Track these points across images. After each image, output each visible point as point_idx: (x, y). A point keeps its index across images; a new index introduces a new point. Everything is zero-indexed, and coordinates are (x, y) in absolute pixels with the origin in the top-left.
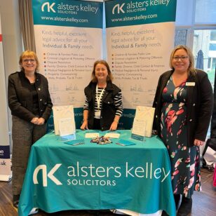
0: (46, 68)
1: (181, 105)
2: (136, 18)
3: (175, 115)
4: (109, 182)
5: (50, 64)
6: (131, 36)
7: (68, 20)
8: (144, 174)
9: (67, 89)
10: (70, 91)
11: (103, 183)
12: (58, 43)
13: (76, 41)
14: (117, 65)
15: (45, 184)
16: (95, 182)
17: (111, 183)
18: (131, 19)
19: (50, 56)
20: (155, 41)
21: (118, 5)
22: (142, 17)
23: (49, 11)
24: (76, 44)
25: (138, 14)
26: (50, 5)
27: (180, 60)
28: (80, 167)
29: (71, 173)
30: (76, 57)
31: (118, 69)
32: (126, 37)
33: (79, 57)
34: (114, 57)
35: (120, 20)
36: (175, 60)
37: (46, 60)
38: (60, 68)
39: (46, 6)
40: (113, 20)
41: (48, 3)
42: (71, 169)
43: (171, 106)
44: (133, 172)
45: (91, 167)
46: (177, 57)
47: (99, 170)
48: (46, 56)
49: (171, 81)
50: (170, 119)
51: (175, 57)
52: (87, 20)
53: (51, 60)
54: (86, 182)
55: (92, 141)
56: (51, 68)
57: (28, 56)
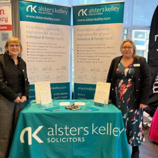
0: (29, 53)
1: (129, 80)
2: (95, 19)
3: (126, 87)
4: (79, 139)
5: (32, 51)
6: (92, 32)
7: (45, 18)
8: (106, 131)
9: (44, 70)
10: (46, 71)
11: (75, 140)
12: (38, 35)
13: (51, 34)
14: (81, 52)
15: (30, 143)
16: (69, 140)
17: (81, 140)
18: (92, 20)
19: (32, 45)
20: (109, 36)
21: (82, 10)
22: (100, 19)
23: (32, 11)
24: (51, 36)
25: (97, 17)
26: (33, 7)
27: (127, 49)
28: (58, 128)
29: (51, 133)
30: (51, 45)
31: (82, 55)
32: (88, 32)
33: (53, 46)
34: (79, 46)
35: (84, 20)
36: (123, 49)
37: (28, 47)
38: (39, 54)
39: (30, 8)
40: (79, 20)
41: (31, 6)
42: (51, 130)
43: (122, 81)
44: (97, 130)
45: (66, 128)
46: (125, 47)
47: (72, 130)
48: (28, 44)
49: (121, 64)
50: (122, 91)
51: (123, 47)
52: (59, 20)
53: (32, 48)
54: (62, 140)
55: (66, 108)
56: (33, 54)
57: (14, 42)
